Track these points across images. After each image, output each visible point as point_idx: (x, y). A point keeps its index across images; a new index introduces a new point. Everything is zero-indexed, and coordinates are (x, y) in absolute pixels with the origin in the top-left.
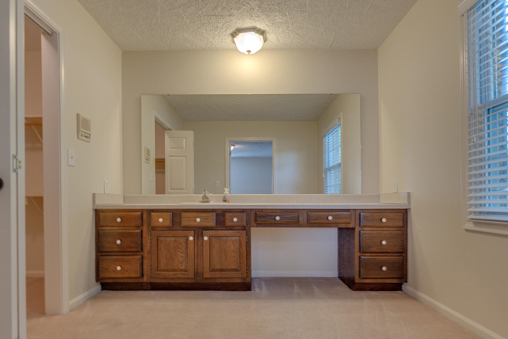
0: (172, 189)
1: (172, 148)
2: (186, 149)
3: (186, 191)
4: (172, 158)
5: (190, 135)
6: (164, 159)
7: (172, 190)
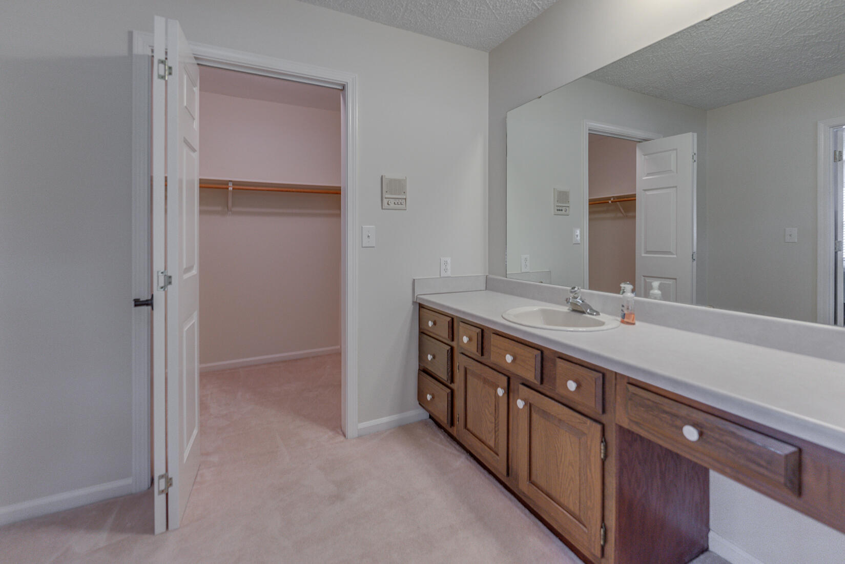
0: (647, 252)
1: (648, 174)
2: (677, 173)
3: (675, 256)
4: (648, 193)
5: (687, 143)
6: (634, 196)
7: (649, 254)
